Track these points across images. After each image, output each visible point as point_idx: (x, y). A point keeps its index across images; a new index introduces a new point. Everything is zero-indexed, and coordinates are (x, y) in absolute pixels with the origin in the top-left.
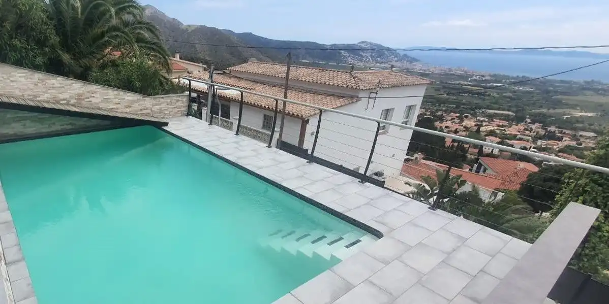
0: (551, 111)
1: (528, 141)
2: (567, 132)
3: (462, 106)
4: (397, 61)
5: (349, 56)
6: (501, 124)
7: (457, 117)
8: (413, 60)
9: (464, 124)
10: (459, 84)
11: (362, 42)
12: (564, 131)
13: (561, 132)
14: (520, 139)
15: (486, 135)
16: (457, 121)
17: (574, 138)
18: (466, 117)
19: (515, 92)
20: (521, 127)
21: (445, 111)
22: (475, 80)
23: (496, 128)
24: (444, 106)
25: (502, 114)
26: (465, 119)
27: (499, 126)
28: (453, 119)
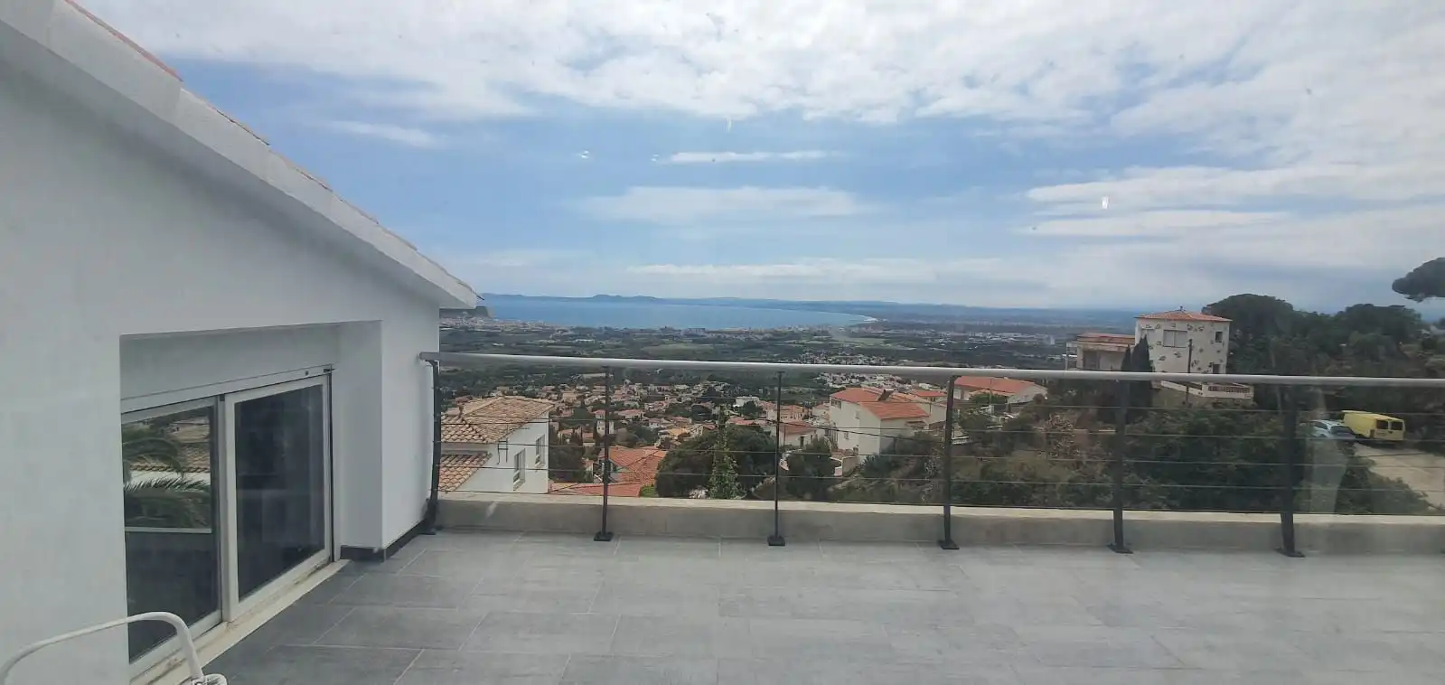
1: (635, 407)
2: (665, 388)
7: (553, 390)
9: (564, 399)
10: (541, 344)
12: (662, 387)
13: (660, 390)
14: (629, 407)
15: (593, 410)
16: (554, 396)
17: (674, 393)
20: (624, 390)
21: (536, 385)
23: (600, 397)
24: (534, 378)
26: (562, 391)
28: (549, 394)
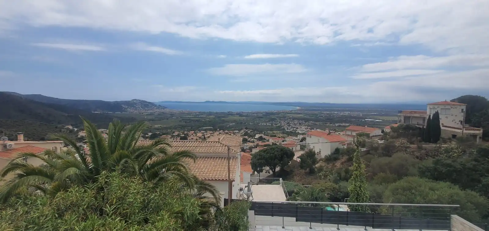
0: (223, 124)
2: (231, 132)
3: (193, 127)
4: (156, 109)
5: (128, 108)
6: (211, 133)
8: (164, 108)
11: (133, 100)
13: (229, 132)
17: (234, 133)
18: (197, 132)
19: (209, 118)
20: (217, 132)
22: (194, 115)
25: (209, 129)
27: (211, 134)
